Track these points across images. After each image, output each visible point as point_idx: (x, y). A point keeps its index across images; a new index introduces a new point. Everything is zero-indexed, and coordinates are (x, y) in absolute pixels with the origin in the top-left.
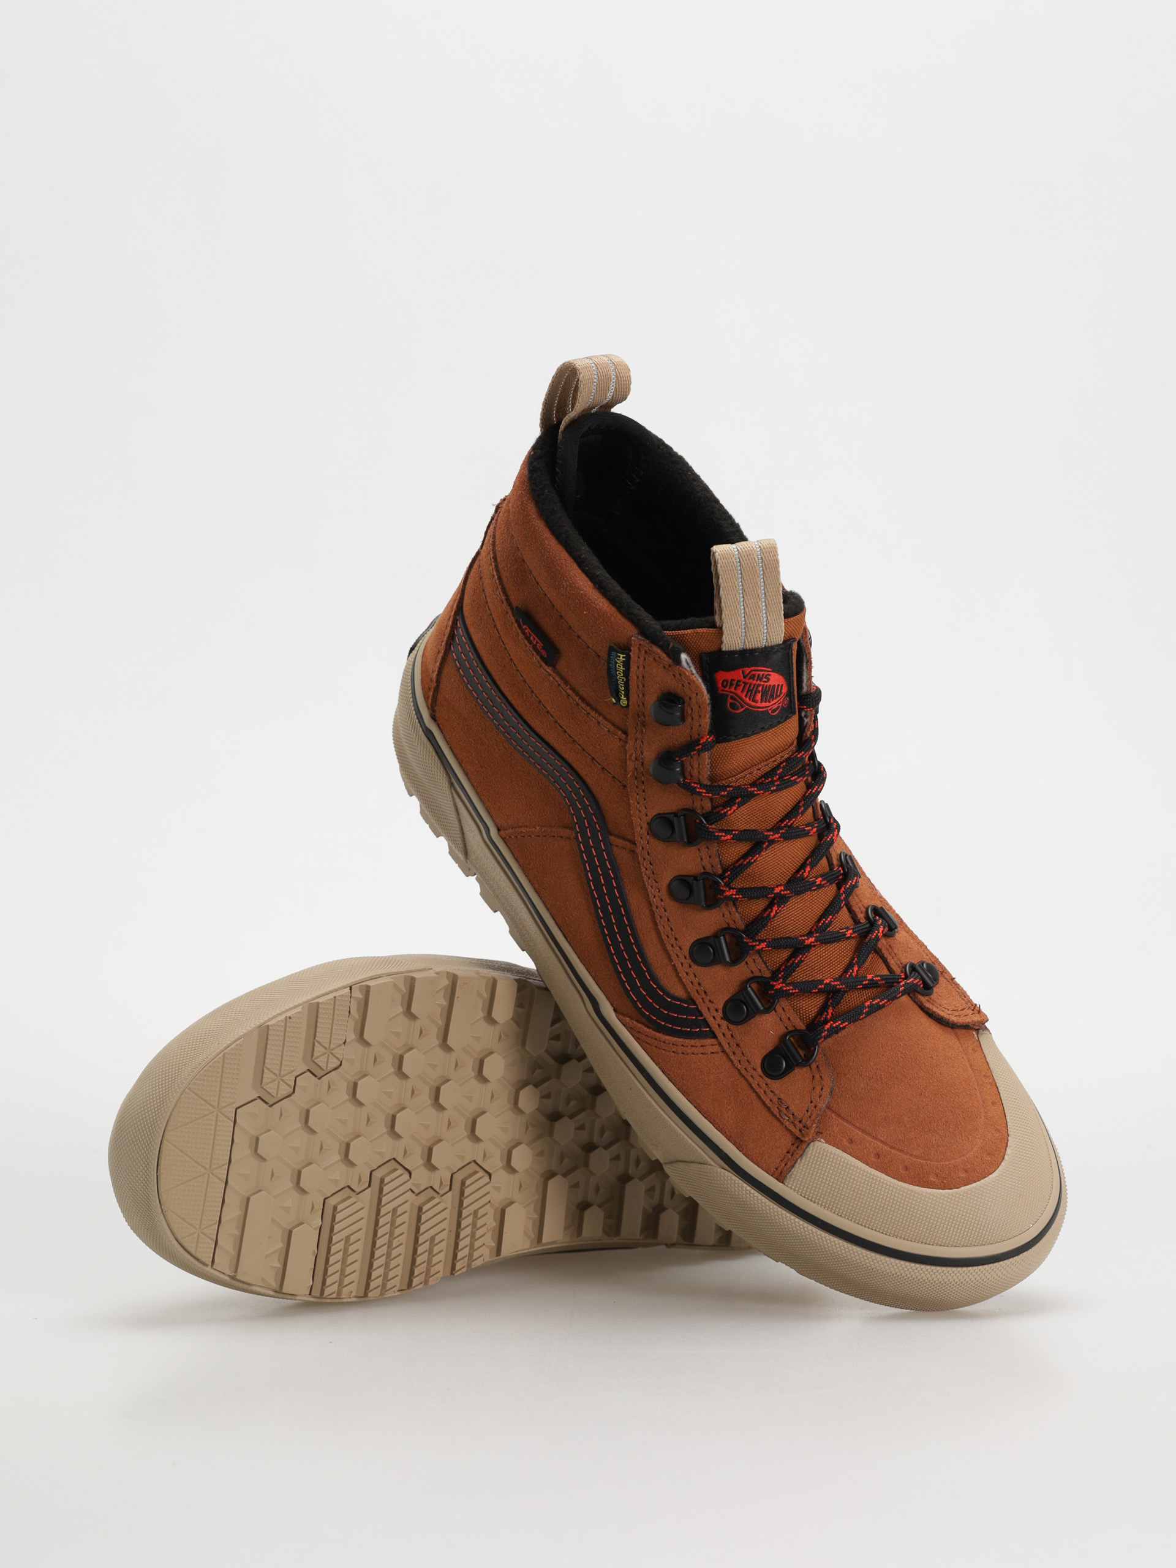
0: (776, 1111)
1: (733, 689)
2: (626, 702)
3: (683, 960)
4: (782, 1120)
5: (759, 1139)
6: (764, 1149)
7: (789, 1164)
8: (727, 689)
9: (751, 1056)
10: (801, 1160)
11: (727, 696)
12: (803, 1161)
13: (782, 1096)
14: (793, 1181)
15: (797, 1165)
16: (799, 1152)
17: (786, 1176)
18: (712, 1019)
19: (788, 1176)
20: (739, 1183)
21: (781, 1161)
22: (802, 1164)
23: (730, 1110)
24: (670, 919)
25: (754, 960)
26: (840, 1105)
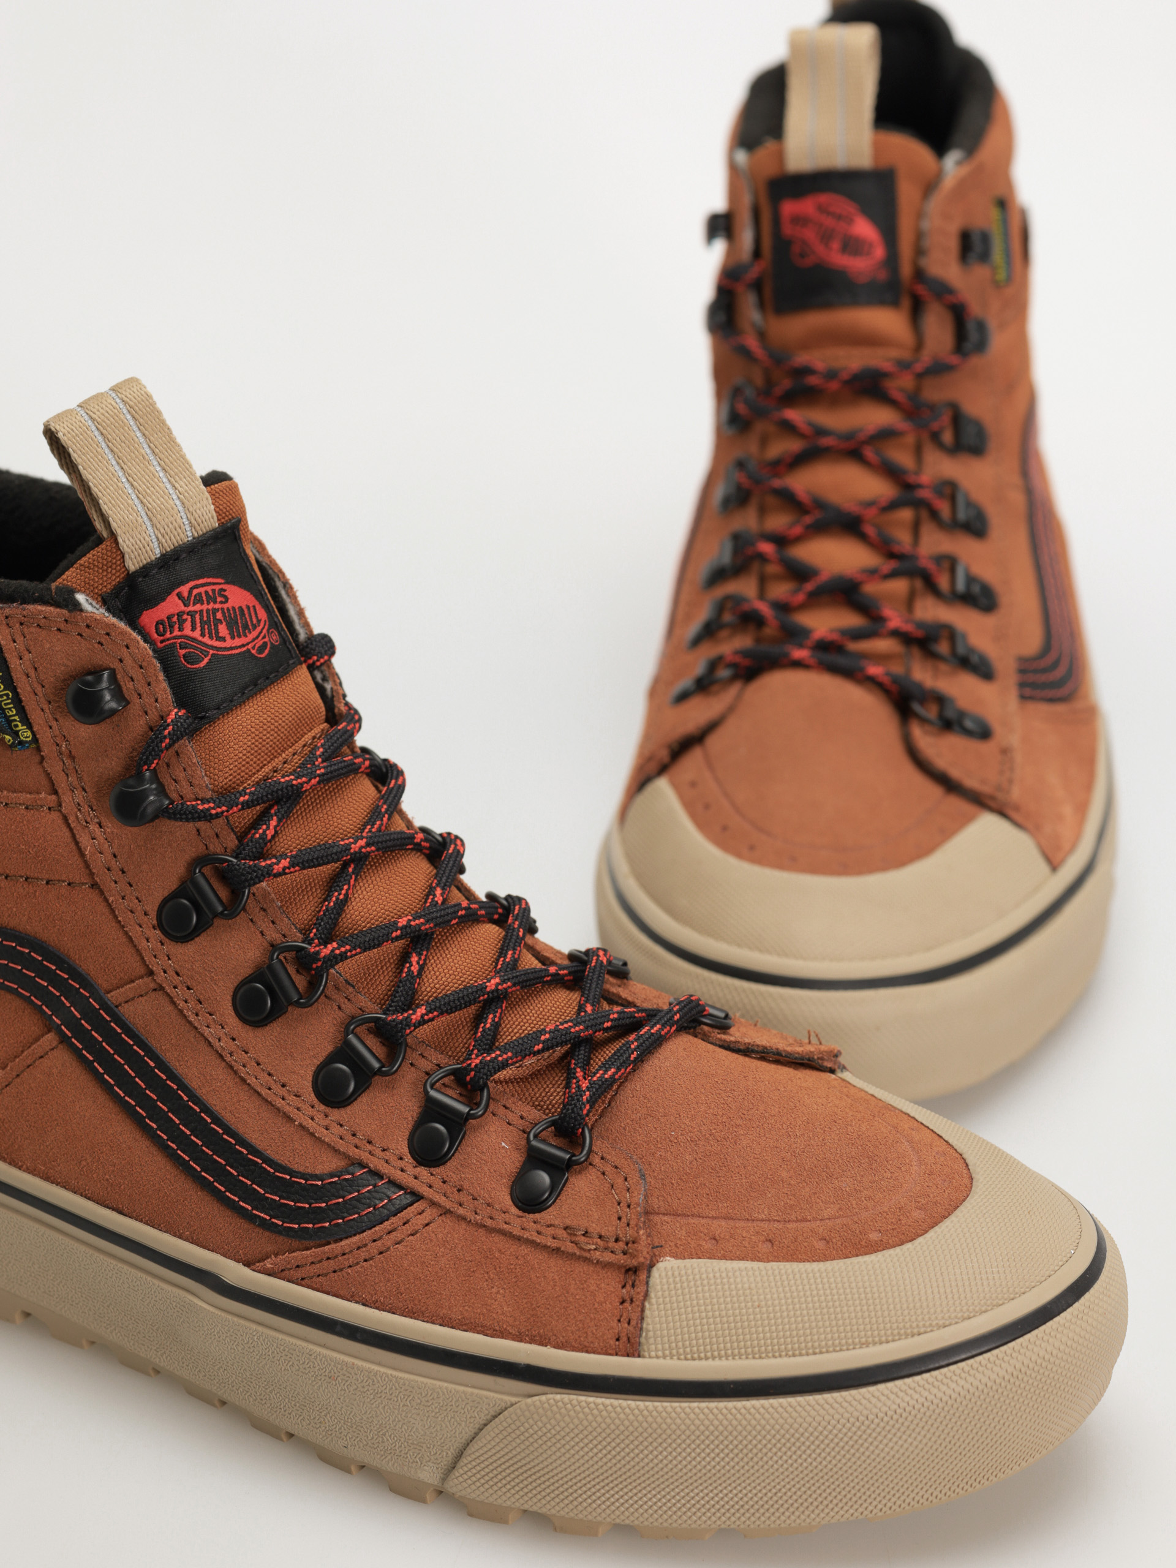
0: (570, 1248)
1: (176, 633)
2: (29, 733)
3: (311, 1112)
4: (587, 1255)
5: (565, 1308)
6: (581, 1317)
7: (635, 1317)
8: (168, 635)
9: (490, 1195)
10: (649, 1303)
11: (173, 645)
12: (654, 1301)
13: (568, 1222)
14: (656, 1344)
15: (647, 1313)
16: (639, 1290)
17: (639, 1343)
18: (399, 1173)
19: (643, 1340)
20: (571, 1401)
21: (619, 1321)
22: (655, 1307)
23: (498, 1292)
24: (261, 1060)
25: (421, 1054)
26: (670, 1200)
